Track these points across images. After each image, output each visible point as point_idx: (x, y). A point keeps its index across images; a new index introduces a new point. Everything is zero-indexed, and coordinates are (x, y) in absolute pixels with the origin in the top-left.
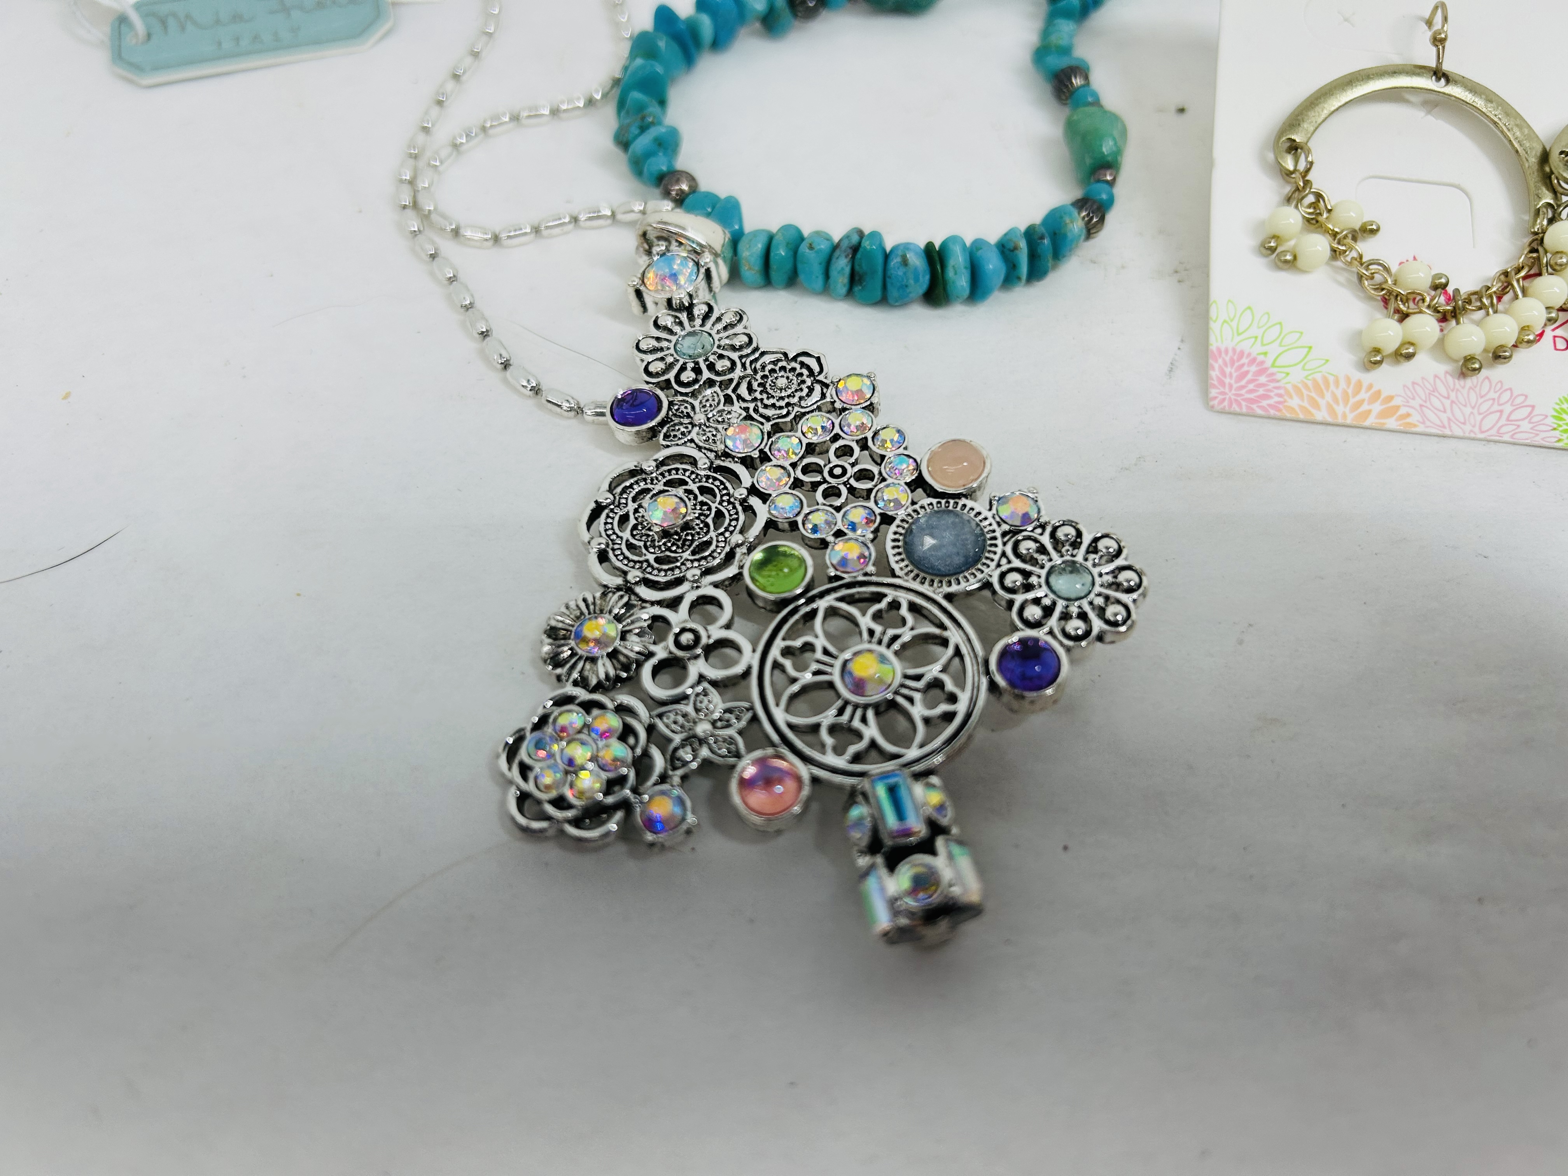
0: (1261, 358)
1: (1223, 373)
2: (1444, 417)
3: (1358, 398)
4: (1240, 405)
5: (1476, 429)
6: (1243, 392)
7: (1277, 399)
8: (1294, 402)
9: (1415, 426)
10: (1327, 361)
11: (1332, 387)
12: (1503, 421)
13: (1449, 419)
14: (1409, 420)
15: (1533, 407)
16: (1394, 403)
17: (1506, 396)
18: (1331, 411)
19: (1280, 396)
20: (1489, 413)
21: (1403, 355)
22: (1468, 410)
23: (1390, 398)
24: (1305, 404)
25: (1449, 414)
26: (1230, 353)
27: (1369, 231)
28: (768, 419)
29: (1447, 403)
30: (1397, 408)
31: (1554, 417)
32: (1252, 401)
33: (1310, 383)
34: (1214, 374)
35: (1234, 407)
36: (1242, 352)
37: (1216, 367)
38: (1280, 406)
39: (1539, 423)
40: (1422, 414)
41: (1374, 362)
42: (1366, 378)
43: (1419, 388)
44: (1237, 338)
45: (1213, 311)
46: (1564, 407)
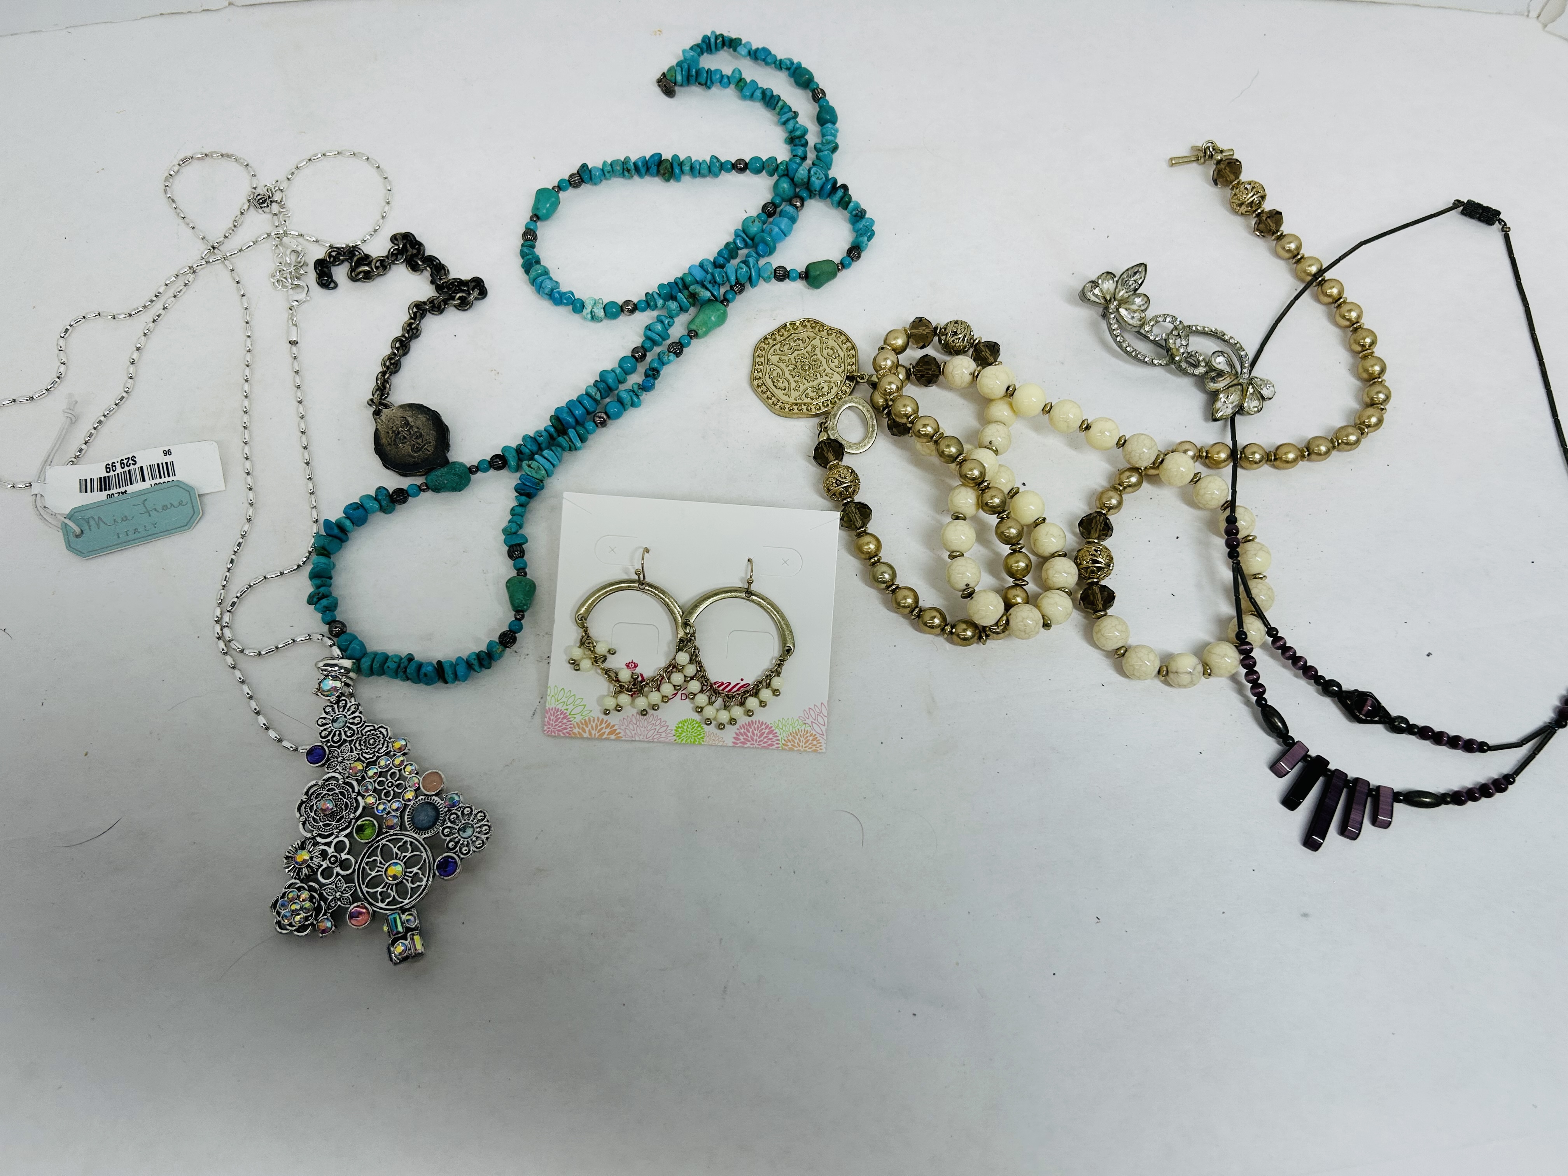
0: (565, 711)
1: (550, 719)
2: (633, 732)
3: (602, 726)
4: (555, 733)
5: (645, 738)
6: (557, 727)
7: (570, 729)
8: (576, 730)
9: (622, 737)
10: (591, 711)
11: (592, 723)
12: (655, 733)
13: (635, 734)
14: (619, 735)
15: (668, 726)
16: (615, 728)
17: (658, 721)
18: (590, 733)
19: (571, 728)
20: (650, 729)
21: (618, 708)
22: (642, 729)
23: (614, 726)
24: (581, 731)
25: (635, 731)
26: (554, 710)
27: (612, 652)
28: (367, 759)
29: (635, 726)
30: (616, 730)
31: (675, 730)
32: (558, 731)
33: (583, 721)
34: (546, 720)
35: (553, 734)
36: (558, 709)
37: (547, 716)
38: (571, 732)
39: (669, 733)
40: (625, 732)
41: (607, 712)
42: (605, 718)
43: (625, 721)
44: (557, 703)
45: (549, 690)
46: (680, 725)
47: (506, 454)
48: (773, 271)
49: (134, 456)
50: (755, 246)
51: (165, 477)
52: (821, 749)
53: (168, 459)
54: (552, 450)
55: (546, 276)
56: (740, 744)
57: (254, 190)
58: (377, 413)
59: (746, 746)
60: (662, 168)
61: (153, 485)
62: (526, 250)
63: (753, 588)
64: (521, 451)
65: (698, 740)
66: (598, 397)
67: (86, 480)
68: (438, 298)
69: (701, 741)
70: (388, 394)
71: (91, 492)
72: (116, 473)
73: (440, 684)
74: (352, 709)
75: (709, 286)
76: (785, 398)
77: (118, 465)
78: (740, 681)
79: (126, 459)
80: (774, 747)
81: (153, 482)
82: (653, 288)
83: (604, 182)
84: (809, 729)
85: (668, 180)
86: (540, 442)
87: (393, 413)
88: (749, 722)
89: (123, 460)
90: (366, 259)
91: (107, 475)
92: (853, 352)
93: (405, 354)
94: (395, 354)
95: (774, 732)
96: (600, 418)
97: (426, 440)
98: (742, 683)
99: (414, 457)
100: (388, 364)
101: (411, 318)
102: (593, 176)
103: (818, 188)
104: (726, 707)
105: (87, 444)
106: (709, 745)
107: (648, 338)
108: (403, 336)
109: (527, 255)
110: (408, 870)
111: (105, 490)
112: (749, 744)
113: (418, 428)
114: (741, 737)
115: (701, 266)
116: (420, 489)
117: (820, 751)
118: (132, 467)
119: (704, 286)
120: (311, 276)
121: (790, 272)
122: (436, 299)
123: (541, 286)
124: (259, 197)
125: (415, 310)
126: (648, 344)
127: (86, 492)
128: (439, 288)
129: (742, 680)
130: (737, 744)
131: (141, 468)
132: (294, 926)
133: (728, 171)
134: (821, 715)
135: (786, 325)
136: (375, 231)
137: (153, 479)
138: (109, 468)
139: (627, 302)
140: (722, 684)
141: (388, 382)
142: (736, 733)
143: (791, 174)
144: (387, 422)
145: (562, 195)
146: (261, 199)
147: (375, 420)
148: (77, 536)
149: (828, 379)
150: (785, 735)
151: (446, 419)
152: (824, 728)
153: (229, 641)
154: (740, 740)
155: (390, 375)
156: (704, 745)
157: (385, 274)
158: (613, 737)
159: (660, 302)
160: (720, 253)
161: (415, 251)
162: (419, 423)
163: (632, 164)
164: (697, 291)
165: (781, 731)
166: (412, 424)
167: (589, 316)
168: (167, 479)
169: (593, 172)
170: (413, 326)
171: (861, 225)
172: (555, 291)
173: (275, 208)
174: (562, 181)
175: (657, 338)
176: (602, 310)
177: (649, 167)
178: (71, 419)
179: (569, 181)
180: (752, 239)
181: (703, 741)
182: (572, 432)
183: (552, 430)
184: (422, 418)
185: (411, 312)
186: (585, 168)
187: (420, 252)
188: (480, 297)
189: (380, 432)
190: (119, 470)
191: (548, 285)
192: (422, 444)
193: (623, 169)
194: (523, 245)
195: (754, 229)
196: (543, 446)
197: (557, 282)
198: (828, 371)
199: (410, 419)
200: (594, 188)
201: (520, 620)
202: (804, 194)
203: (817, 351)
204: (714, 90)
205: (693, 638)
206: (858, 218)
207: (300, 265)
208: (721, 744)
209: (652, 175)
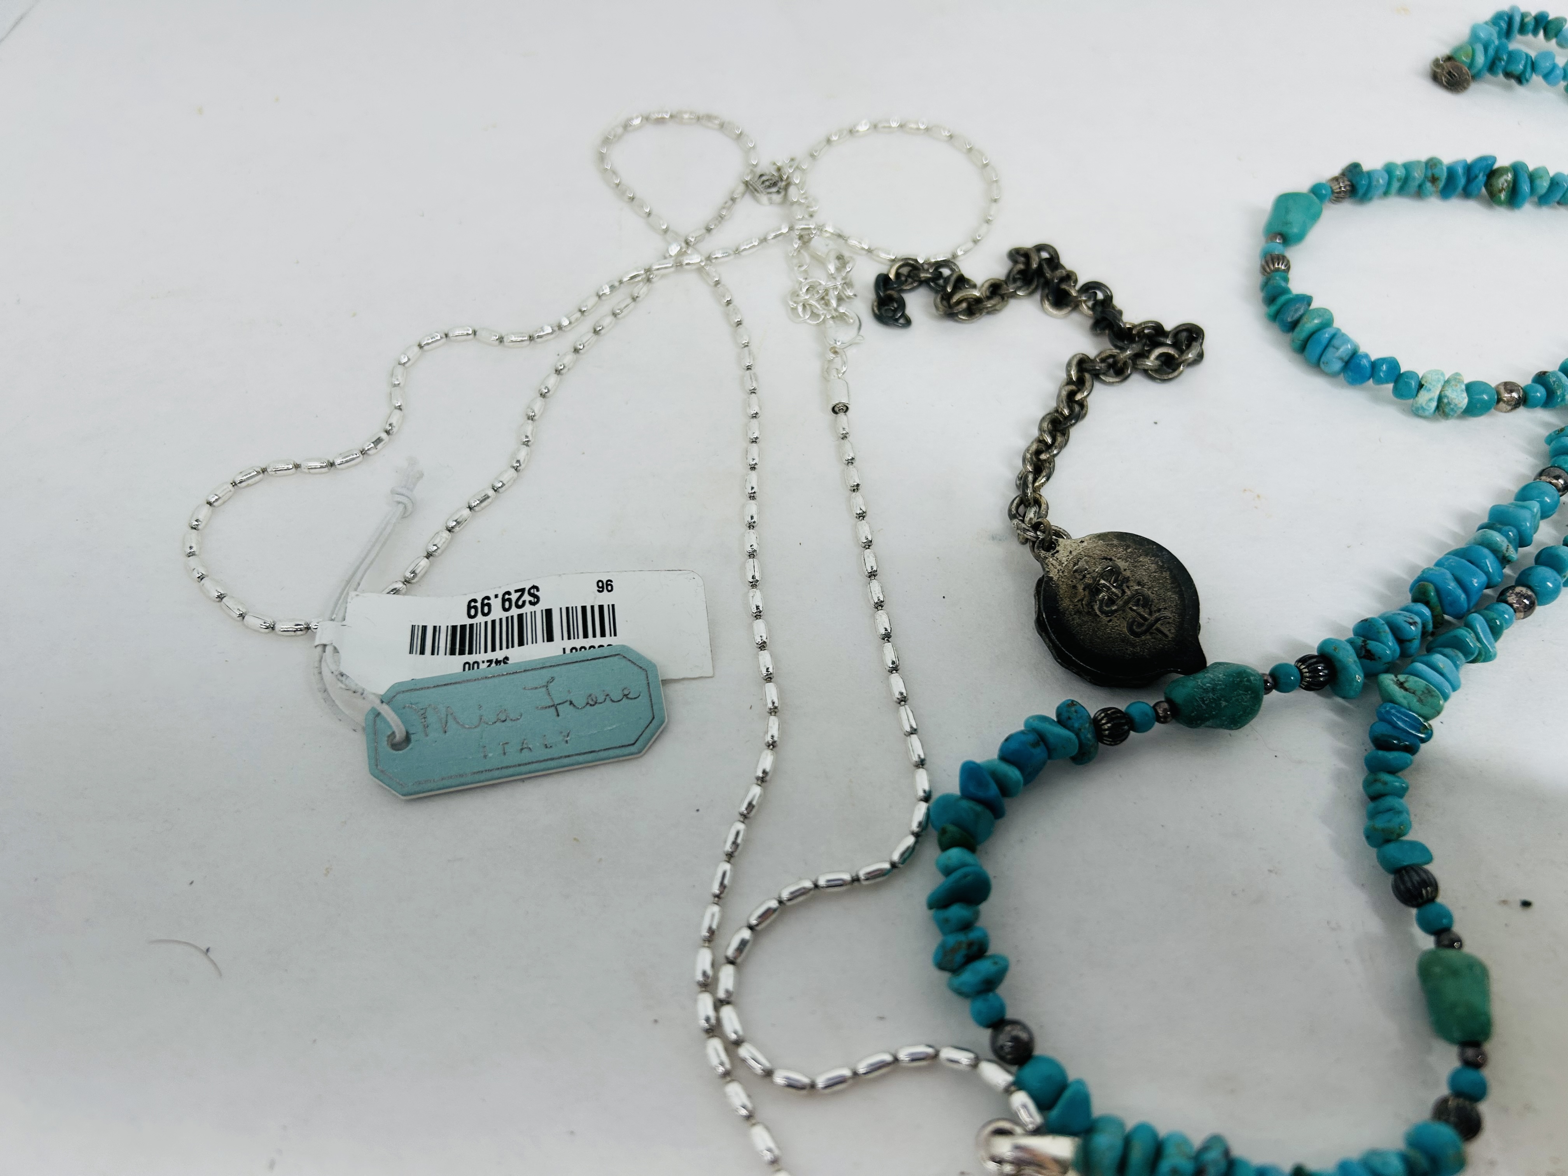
47: (1335, 656)
49: (535, 587)
51: (594, 636)
53: (605, 599)
54: (1446, 655)
57: (753, 169)
58: (1034, 554)
60: (1496, 180)
61: (568, 651)
62: (1270, 289)
64: (1368, 650)
67: (424, 628)
68: (1117, 355)
71: (433, 653)
72: (489, 619)
77: (496, 604)
79: (516, 591)
81: (569, 644)
86: (1406, 633)
87: (1080, 548)
89: (509, 593)
90: (964, 282)
91: (468, 622)
93: (1062, 447)
94: (1044, 443)
96: (1518, 594)
97: (1156, 610)
99: (1134, 645)
101: (1069, 384)
102: (1368, 186)
105: (431, 558)
108: (1058, 411)
109: (1276, 298)
111: (462, 653)
113: (1139, 584)
116: (1156, 715)
118: (528, 608)
120: (866, 306)
122: (1110, 356)
123: (1318, 359)
124: (763, 179)
125: (1076, 369)
127: (422, 652)
128: (1113, 339)
131: (549, 612)
136: (978, 239)
137: (569, 638)
138: (475, 608)
139: (1504, 386)
144: (1069, 566)
145: (1318, 207)
146: (767, 181)
148: (396, 746)
153: (738, 1043)
161: (1055, 278)
162: (1140, 574)
163: (1443, 173)
166: (1128, 574)
167: (1439, 406)
168: (598, 641)
169: (1368, 180)
170: (1074, 398)
172: (1356, 359)
176: (1464, 396)
178: (405, 507)
179: (1330, 187)
182: (1478, 621)
183: (1422, 609)
184: (1148, 563)
185: (1068, 372)
186: (1358, 172)
187: (1068, 277)
188: (1197, 359)
189: (1057, 586)
190: (497, 613)
191: (1335, 353)
192: (1153, 618)
193: (1425, 180)
196: (1416, 642)
197: (1354, 344)
199: (1122, 564)
201: (1477, 1066)
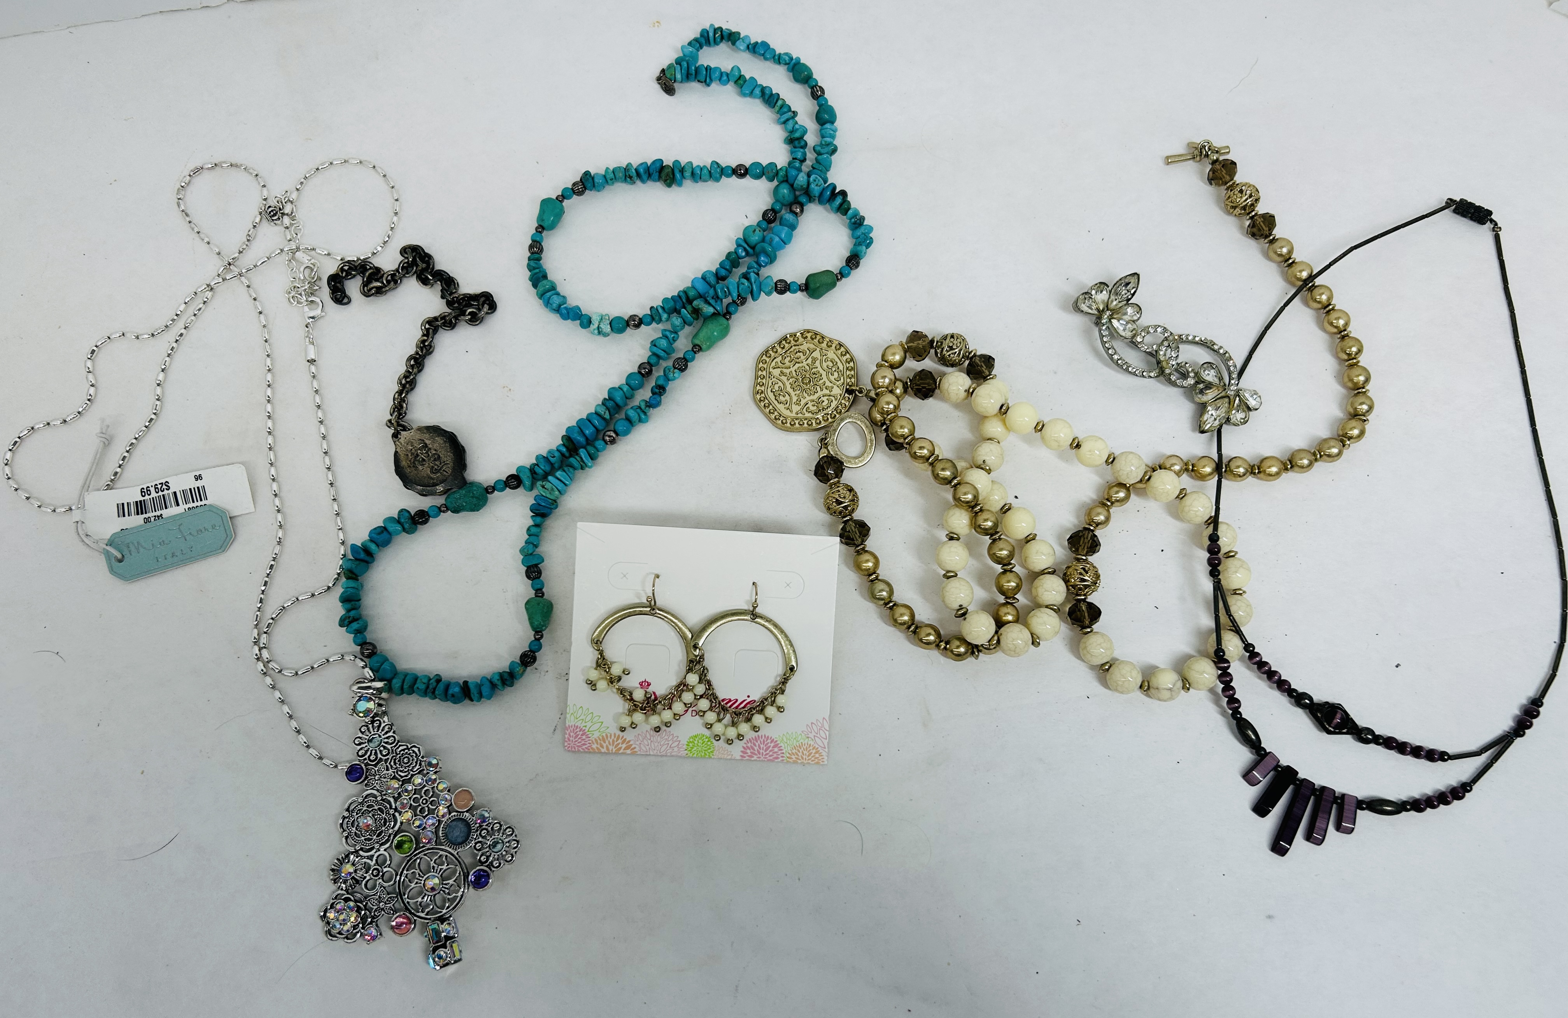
0: (584, 728)
1: (569, 735)
2: (647, 747)
3: (618, 742)
4: (575, 748)
5: (658, 752)
6: (576, 743)
7: (589, 745)
8: (594, 746)
9: (637, 752)
10: (608, 728)
11: (609, 738)
12: (668, 748)
13: (650, 749)
14: (635, 750)
15: (680, 741)
16: (631, 743)
17: (671, 737)
18: (608, 748)
19: (589, 743)
20: (663, 745)
21: (633, 725)
22: (656, 744)
23: (629, 741)
24: (599, 746)
25: (650, 746)
26: (573, 727)
27: (626, 672)
28: (402, 777)
29: (649, 742)
30: (631, 745)
31: (687, 745)
32: (578, 746)
33: (601, 737)
34: (566, 736)
35: (573, 749)
36: (577, 726)
37: (568, 733)
38: (590, 748)
39: (681, 748)
40: (640, 747)
41: (623, 729)
42: (621, 734)
43: (640, 736)
44: (576, 720)
45: (568, 708)
46: (691, 740)
47: (521, 475)
48: (774, 285)
49: (167, 482)
50: (757, 255)
51: (197, 501)
52: (823, 762)
53: (199, 483)
54: (564, 471)
55: (553, 292)
56: (747, 758)
57: (265, 202)
58: (395, 436)
59: (753, 759)
60: (663, 175)
61: (187, 510)
62: (532, 263)
63: (758, 610)
64: (535, 471)
65: (708, 754)
66: (607, 416)
67: (123, 504)
68: (450, 314)
69: (711, 755)
70: (405, 413)
71: (129, 516)
72: (151, 497)
73: (467, 701)
74: (386, 729)
75: (712, 302)
76: (786, 413)
77: (152, 490)
78: (747, 698)
79: (160, 484)
80: (779, 760)
81: (187, 507)
82: (658, 303)
83: (607, 187)
84: (812, 743)
85: (669, 186)
86: (553, 462)
87: (412, 435)
88: (755, 737)
89: (156, 485)
90: (377, 273)
91: (142, 499)
92: (852, 364)
93: (420, 371)
94: (410, 373)
95: (779, 745)
96: (610, 436)
97: (444, 462)
98: (749, 700)
99: (433, 479)
100: (404, 382)
101: (424, 335)
102: (596, 184)
103: (817, 194)
104: (734, 724)
105: (122, 467)
106: (719, 758)
107: (654, 354)
108: (417, 353)
109: (534, 268)
110: (444, 882)
111: (142, 513)
112: (755, 757)
113: (435, 450)
114: (748, 751)
115: (704, 278)
116: (440, 510)
117: (822, 763)
118: (166, 492)
119: (707, 302)
120: (326, 291)
121: (791, 285)
122: (448, 316)
123: (548, 302)
124: (270, 209)
125: (427, 326)
126: (654, 360)
127: (124, 516)
128: (449, 304)
129: (748, 697)
130: (745, 757)
131: (175, 493)
132: (343, 934)
133: (728, 176)
134: (823, 729)
135: (787, 337)
136: (385, 243)
137: (186, 504)
138: (144, 492)
139: (633, 317)
140: (730, 700)
141: (404, 401)
142: (743, 747)
143: (791, 181)
144: (406, 445)
145: (566, 203)
146: (272, 211)
147: (395, 442)
148: (119, 562)
149: (827, 392)
150: (789, 749)
151: (462, 440)
152: (826, 742)
153: (268, 662)
154: (748, 753)
155: (407, 394)
156: (714, 758)
157: (396, 288)
158: (629, 751)
159: (665, 316)
160: (722, 265)
161: (424, 265)
162: (436, 446)
163: (634, 171)
164: (700, 306)
165: (786, 745)
166: (430, 446)
167: (596, 332)
168: (200, 503)
169: (596, 180)
170: (426, 344)
171: (859, 232)
172: (562, 307)
173: (286, 220)
174: (565, 189)
175: (662, 354)
176: (609, 326)
177: (651, 173)
178: (104, 443)
179: (572, 189)
180: (753, 248)
181: (713, 755)
182: (582, 452)
183: (564, 450)
184: (439, 440)
185: (423, 328)
186: (588, 176)
187: (430, 266)
188: (489, 311)
189: (400, 455)
190: (154, 494)
191: (556, 300)
192: (441, 466)
193: (626, 176)
194: (529, 259)
195: (755, 238)
196: (556, 466)
197: (564, 297)
198: (828, 384)
199: (427, 442)
200: (598, 193)
201: (538, 640)
202: (803, 199)
203: (818, 363)
204: (714, 85)
205: (702, 660)
206: (857, 225)
207: (313, 281)
208: (729, 757)
209: (654, 181)
